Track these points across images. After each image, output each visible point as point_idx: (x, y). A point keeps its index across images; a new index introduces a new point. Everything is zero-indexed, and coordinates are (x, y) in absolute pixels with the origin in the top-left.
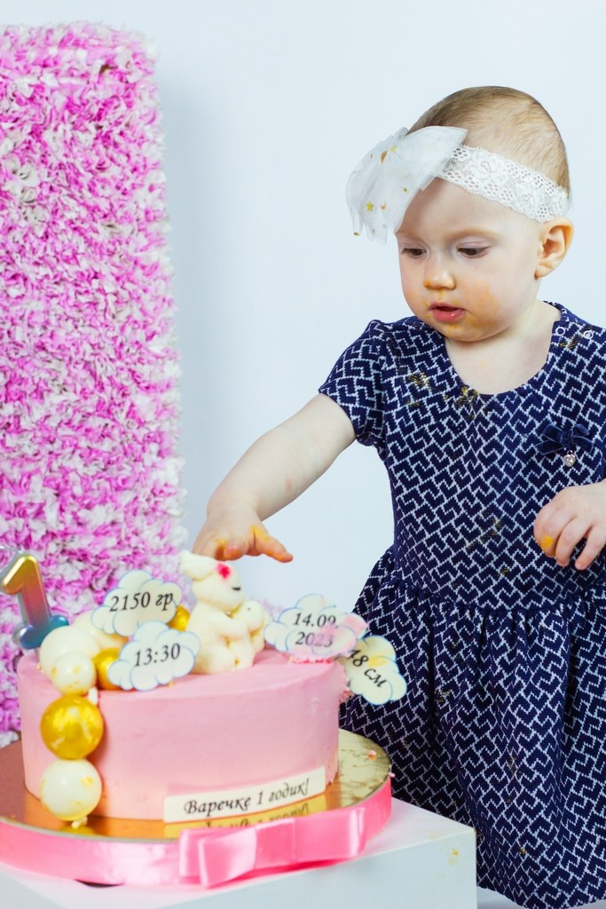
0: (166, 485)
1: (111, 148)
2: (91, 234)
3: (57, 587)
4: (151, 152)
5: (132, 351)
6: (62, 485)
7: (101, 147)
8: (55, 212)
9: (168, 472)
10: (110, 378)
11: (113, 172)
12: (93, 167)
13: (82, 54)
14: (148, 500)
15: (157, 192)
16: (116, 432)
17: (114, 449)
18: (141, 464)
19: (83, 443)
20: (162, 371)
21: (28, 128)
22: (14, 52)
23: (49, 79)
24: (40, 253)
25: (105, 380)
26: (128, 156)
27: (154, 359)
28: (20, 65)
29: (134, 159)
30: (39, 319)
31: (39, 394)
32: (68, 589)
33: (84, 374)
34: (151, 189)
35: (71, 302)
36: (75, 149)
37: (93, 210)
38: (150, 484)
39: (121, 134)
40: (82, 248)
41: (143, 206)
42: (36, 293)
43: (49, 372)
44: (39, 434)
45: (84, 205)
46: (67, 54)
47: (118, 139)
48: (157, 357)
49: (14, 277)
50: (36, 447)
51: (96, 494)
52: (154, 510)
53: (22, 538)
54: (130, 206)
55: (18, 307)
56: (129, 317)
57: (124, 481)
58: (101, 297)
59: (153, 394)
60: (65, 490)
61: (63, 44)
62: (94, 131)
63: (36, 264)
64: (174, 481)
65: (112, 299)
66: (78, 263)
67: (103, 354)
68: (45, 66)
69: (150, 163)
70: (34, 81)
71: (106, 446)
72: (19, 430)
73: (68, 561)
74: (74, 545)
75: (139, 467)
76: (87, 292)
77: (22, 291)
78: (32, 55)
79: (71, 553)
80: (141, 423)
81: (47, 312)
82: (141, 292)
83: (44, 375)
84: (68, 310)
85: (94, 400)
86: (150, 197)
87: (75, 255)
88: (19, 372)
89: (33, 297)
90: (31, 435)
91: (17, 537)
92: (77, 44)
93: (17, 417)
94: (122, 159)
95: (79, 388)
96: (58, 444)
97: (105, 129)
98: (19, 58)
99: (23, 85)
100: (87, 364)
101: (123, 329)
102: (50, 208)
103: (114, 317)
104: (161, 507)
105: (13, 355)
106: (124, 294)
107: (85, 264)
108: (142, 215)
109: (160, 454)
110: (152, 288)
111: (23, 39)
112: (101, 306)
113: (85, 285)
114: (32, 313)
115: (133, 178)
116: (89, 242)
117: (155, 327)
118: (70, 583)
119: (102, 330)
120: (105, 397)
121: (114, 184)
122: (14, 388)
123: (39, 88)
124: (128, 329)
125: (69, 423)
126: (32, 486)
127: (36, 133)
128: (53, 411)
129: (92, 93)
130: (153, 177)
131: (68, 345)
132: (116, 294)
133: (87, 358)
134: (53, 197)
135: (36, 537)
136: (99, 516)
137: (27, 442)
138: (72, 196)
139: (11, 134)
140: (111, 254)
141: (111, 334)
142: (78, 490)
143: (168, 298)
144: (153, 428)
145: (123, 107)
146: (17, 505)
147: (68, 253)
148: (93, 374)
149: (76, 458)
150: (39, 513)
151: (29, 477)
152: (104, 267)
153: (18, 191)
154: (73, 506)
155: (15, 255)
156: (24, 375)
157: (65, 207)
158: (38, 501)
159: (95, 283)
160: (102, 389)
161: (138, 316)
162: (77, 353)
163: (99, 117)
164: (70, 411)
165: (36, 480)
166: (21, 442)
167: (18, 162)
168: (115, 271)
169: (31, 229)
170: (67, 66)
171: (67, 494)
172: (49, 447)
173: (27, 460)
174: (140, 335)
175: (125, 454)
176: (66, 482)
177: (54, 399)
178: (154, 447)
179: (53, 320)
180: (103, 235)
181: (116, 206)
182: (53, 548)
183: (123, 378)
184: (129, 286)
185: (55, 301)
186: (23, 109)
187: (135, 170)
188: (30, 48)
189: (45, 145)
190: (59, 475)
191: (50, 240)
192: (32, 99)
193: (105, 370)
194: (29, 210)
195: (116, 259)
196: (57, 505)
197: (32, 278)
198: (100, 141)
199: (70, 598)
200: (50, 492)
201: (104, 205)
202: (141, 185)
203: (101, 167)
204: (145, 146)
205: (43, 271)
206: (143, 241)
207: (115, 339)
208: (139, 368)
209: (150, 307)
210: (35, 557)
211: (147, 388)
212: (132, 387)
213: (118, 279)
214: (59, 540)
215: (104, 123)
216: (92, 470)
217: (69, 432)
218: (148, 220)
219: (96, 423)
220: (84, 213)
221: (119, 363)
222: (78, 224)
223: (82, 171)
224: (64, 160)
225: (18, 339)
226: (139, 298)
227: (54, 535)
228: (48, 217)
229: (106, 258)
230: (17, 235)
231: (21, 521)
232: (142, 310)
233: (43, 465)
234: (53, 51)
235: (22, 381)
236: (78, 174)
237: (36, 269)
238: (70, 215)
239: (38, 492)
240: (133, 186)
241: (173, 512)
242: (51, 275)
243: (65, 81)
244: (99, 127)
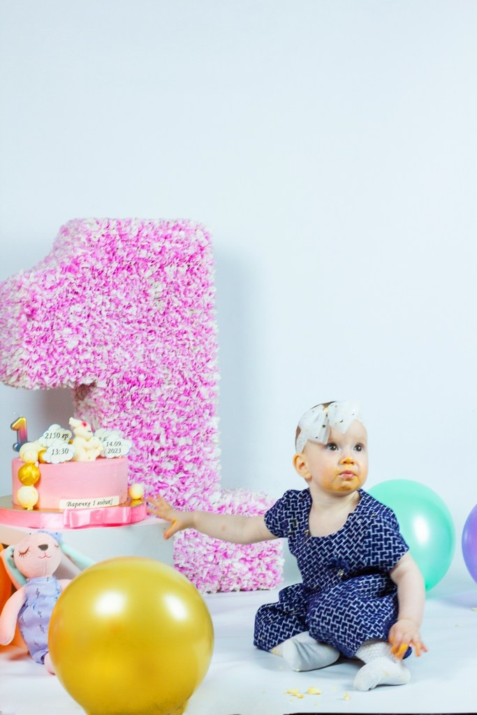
0: (212, 429)
1: (193, 276)
2: (184, 314)
3: (164, 473)
4: (211, 278)
5: (200, 367)
6: (168, 426)
7: (189, 274)
8: (168, 303)
9: (214, 423)
10: (190, 379)
11: (193, 286)
12: (186, 283)
13: (182, 233)
14: (204, 435)
15: (212, 296)
16: (192, 403)
17: (191, 411)
18: (202, 418)
19: (178, 408)
20: (212, 377)
21: (158, 265)
22: (153, 231)
23: (168, 245)
24: (162, 322)
25: (188, 379)
26: (200, 279)
27: (209, 371)
28: (156, 237)
29: (203, 281)
30: (161, 351)
31: (159, 384)
32: (169, 474)
33: (179, 376)
34: (210, 294)
35: (174, 344)
36: (178, 275)
37: (185, 303)
38: (206, 427)
39: (198, 269)
40: (180, 319)
41: (206, 302)
42: (160, 339)
43: (165, 374)
44: (159, 402)
45: (181, 300)
46: (176, 233)
47: (197, 271)
48: (211, 370)
49: (150, 332)
50: (157, 408)
51: (182, 431)
52: (207, 440)
53: (150, 449)
54: (201, 301)
55: (151, 345)
56: (199, 352)
57: (195, 426)
58: (188, 342)
59: (208, 387)
60: (169, 428)
61: (174, 228)
62: (186, 268)
63: (160, 326)
64: (216, 427)
65: (192, 343)
66: (177, 326)
67: (187, 368)
68: (166, 238)
69: (210, 283)
70: (161, 245)
71: (187, 409)
72: (150, 401)
73: (169, 461)
74: (172, 453)
75: (201, 420)
76: (181, 340)
77: (154, 338)
78: (161, 233)
79: (170, 457)
80: (203, 400)
81: (164, 348)
82: (204, 340)
83: (162, 376)
84: (173, 347)
85: (183, 388)
86: (210, 298)
87: (177, 322)
88: (152, 375)
89: (158, 341)
90: (155, 403)
91: (148, 449)
92: (180, 230)
93: (150, 394)
94: (198, 280)
95: (177, 382)
96: (167, 407)
97: (191, 267)
98: (155, 235)
99: (156, 246)
100: (180, 372)
101: (196, 356)
102: (167, 301)
103: (192, 351)
104: (210, 439)
105: (149, 366)
106: (197, 341)
107: (180, 327)
108: (205, 305)
109: (210, 414)
110: (209, 339)
111: (157, 225)
112: (187, 346)
113: (181, 336)
114: (157, 348)
115: (202, 289)
116: (183, 318)
117: (210, 356)
118: (169, 471)
119: (187, 357)
120: (188, 387)
121: (194, 292)
122: (149, 381)
123: (163, 247)
124: (199, 357)
125: (172, 398)
126: (155, 426)
127: (161, 267)
128: (165, 392)
129: (186, 251)
130: (212, 289)
131: (173, 362)
132: (193, 341)
133: (181, 369)
134: (168, 297)
135: (156, 450)
136: (182, 442)
137: (154, 406)
138: (176, 296)
139: (151, 268)
140: (192, 323)
141: (191, 359)
142: (174, 429)
143: (216, 343)
144: (208, 402)
145: (200, 257)
146: (149, 434)
147: (174, 322)
148: (183, 376)
149: (175, 414)
150: (158, 438)
151: (154, 422)
152: (189, 329)
153: (153, 293)
154: (171, 436)
155: (151, 322)
156: (154, 375)
157: (173, 301)
158: (157, 433)
159: (185, 336)
160: (186, 384)
161: (203, 351)
162: (176, 367)
163: (189, 261)
164: (173, 393)
165: (157, 424)
166: (151, 405)
167: (154, 281)
168: (194, 331)
169: (158, 311)
170: (175, 239)
171: (169, 431)
172: (163, 409)
173: (153, 414)
174: (204, 360)
175: (196, 413)
176: (170, 425)
177: (166, 387)
178: (208, 411)
179: (166, 352)
180: (188, 314)
181: (195, 301)
182: (163, 454)
183: (196, 380)
184: (199, 337)
185: (167, 343)
186: (157, 257)
187: (203, 286)
188: (160, 230)
189: (165, 273)
190: (167, 422)
191: (166, 316)
192: (160, 252)
193: (187, 374)
194: (158, 302)
195: (194, 325)
196: (166, 435)
197: (158, 332)
198: (189, 272)
199: (170, 478)
200: (163, 430)
201: (190, 301)
202: (206, 292)
203: (189, 284)
204: (208, 274)
205: (163, 329)
206: (206, 318)
207: (192, 361)
208: (202, 375)
209: (208, 347)
210: (155, 458)
211: (206, 384)
212: (199, 384)
213: (195, 334)
214: (165, 451)
215: (191, 264)
216: (182, 419)
217: (171, 402)
218: (208, 308)
219: (183, 398)
220: (181, 304)
221: (194, 372)
222: (178, 309)
223: (181, 285)
224: (174, 280)
225: (152, 359)
226: (203, 343)
227: (163, 449)
228: (166, 305)
229: (190, 325)
230: (152, 313)
231: (150, 441)
232: (204, 348)
233: (160, 417)
234: (170, 232)
235: (152, 378)
236: (179, 286)
237: (159, 329)
238: (175, 305)
239: (157, 429)
240: (203, 293)
241: (216, 441)
242: (166, 332)
243: (173, 245)
244: (189, 266)
